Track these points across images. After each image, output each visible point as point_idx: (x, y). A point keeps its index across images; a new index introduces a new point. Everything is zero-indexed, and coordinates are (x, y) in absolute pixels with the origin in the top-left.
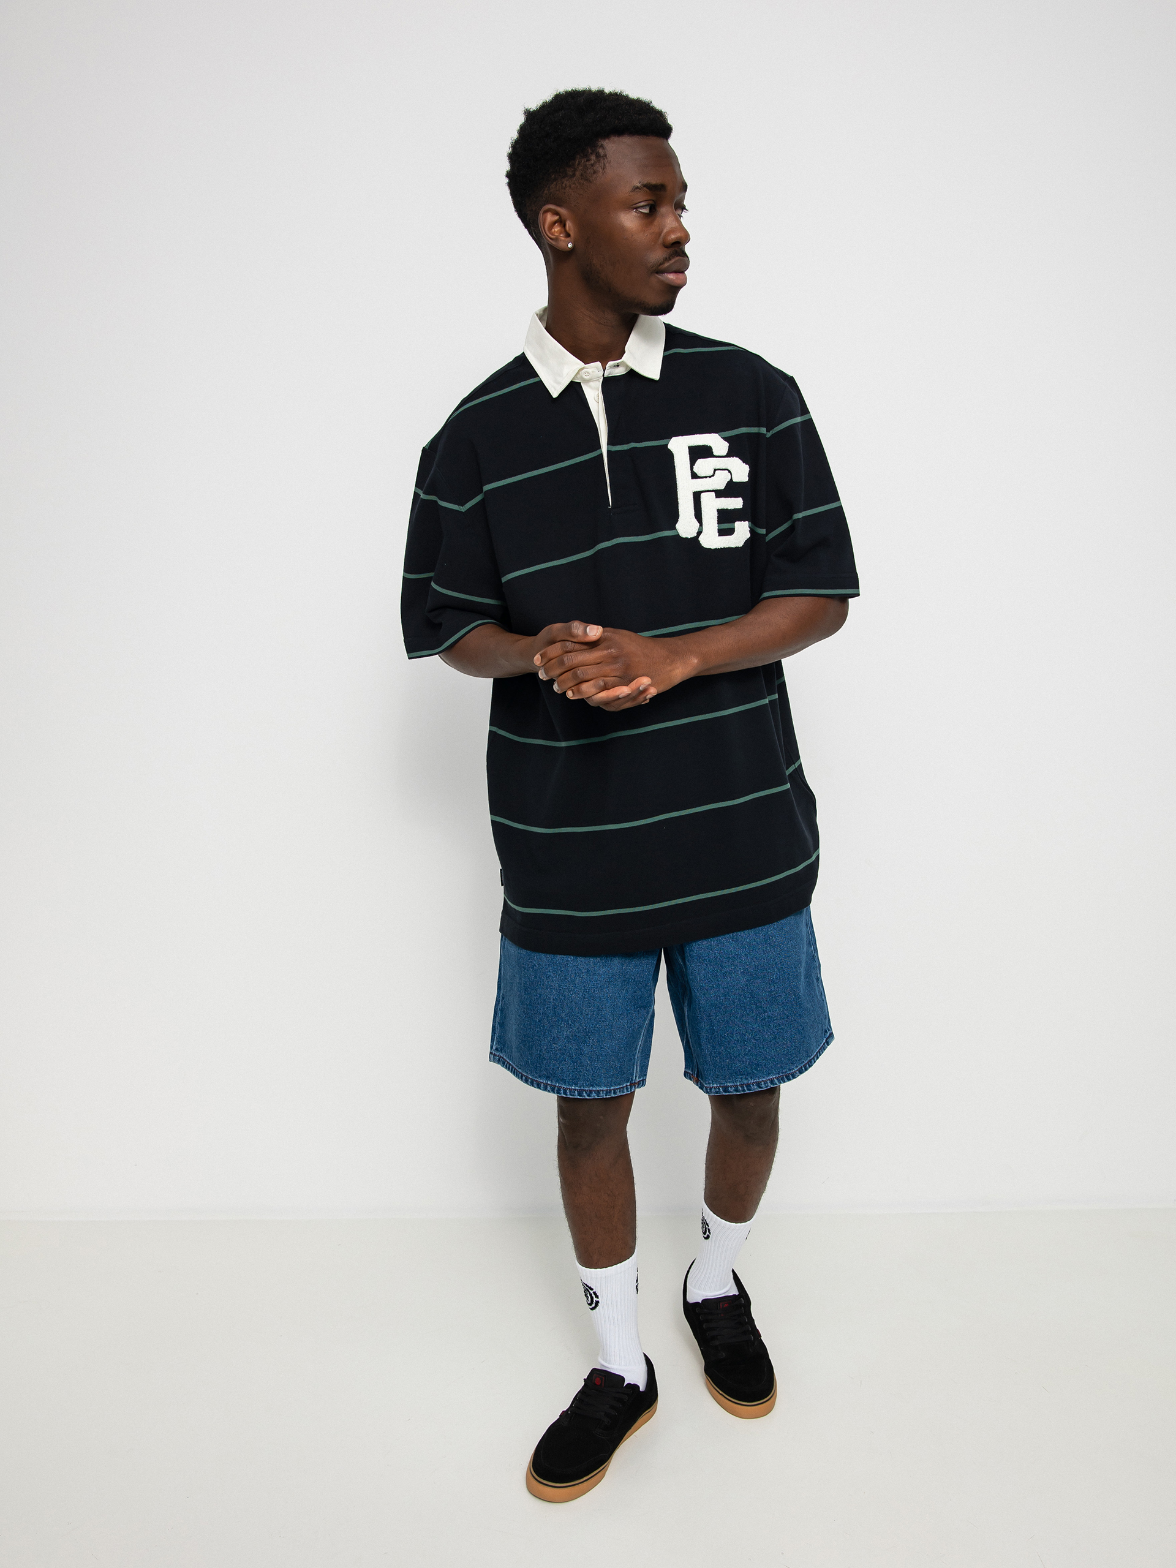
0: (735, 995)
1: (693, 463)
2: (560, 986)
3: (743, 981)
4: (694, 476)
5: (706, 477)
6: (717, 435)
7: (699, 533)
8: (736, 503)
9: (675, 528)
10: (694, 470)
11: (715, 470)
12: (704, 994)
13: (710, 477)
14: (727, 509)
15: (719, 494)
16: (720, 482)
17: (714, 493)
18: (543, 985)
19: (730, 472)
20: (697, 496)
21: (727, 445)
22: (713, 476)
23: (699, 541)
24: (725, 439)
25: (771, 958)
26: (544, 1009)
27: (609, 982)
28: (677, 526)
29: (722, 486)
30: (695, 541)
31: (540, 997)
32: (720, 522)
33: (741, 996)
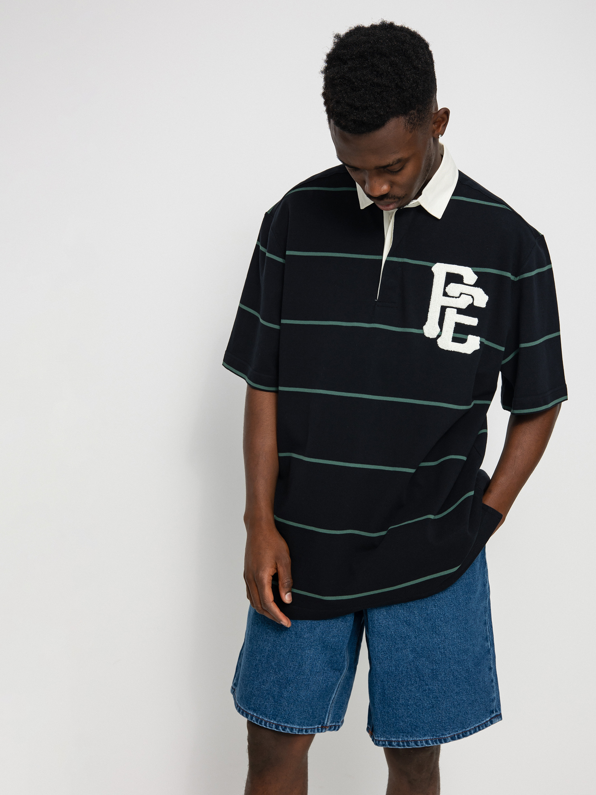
0: (403, 667)
1: (446, 284)
2: (274, 641)
3: (411, 657)
4: (445, 294)
5: (453, 297)
6: (470, 269)
7: (439, 336)
8: (473, 321)
9: (422, 329)
10: (446, 290)
11: (461, 294)
12: (380, 663)
13: (456, 298)
14: (464, 324)
15: (460, 311)
16: (464, 303)
17: (456, 310)
18: (263, 639)
19: (473, 297)
20: (443, 309)
21: (476, 277)
22: (459, 297)
23: (437, 342)
24: (476, 273)
25: (436, 643)
26: (260, 656)
27: (311, 646)
28: (425, 327)
29: (464, 306)
30: (434, 341)
31: (259, 647)
32: (455, 331)
33: (408, 668)
